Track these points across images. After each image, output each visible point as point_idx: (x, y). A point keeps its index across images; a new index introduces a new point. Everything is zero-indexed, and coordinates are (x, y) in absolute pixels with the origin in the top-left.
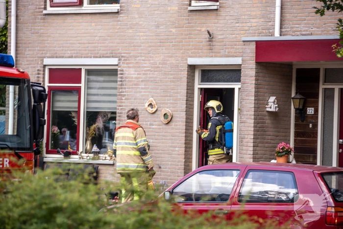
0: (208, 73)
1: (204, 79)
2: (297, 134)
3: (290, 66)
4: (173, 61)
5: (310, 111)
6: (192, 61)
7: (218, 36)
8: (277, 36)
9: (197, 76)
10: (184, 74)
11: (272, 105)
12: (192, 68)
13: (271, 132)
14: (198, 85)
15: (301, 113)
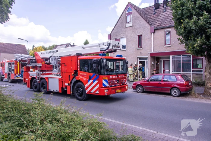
0: (140, 59)
1: (140, 60)
2: (156, 67)
3: (154, 57)
4: (135, 57)
5: (158, 64)
6: (138, 57)
7: (142, 53)
8: (153, 52)
9: (139, 59)
10: (137, 59)
11: (153, 63)
12: (138, 58)
13: (152, 67)
14: (139, 61)
15: (157, 64)
